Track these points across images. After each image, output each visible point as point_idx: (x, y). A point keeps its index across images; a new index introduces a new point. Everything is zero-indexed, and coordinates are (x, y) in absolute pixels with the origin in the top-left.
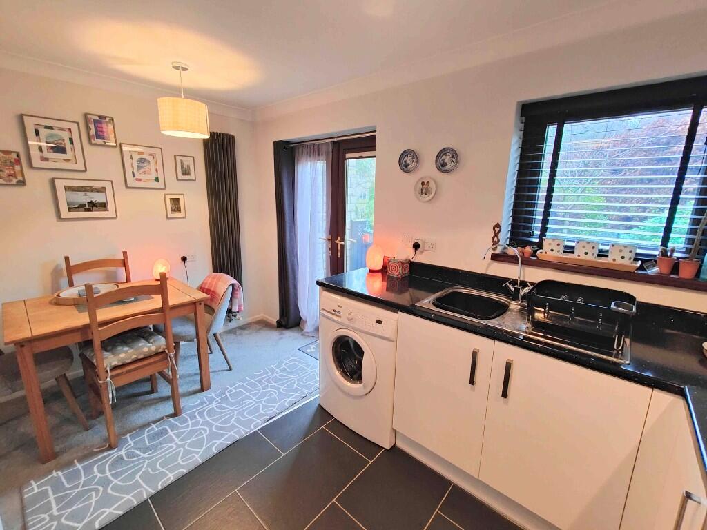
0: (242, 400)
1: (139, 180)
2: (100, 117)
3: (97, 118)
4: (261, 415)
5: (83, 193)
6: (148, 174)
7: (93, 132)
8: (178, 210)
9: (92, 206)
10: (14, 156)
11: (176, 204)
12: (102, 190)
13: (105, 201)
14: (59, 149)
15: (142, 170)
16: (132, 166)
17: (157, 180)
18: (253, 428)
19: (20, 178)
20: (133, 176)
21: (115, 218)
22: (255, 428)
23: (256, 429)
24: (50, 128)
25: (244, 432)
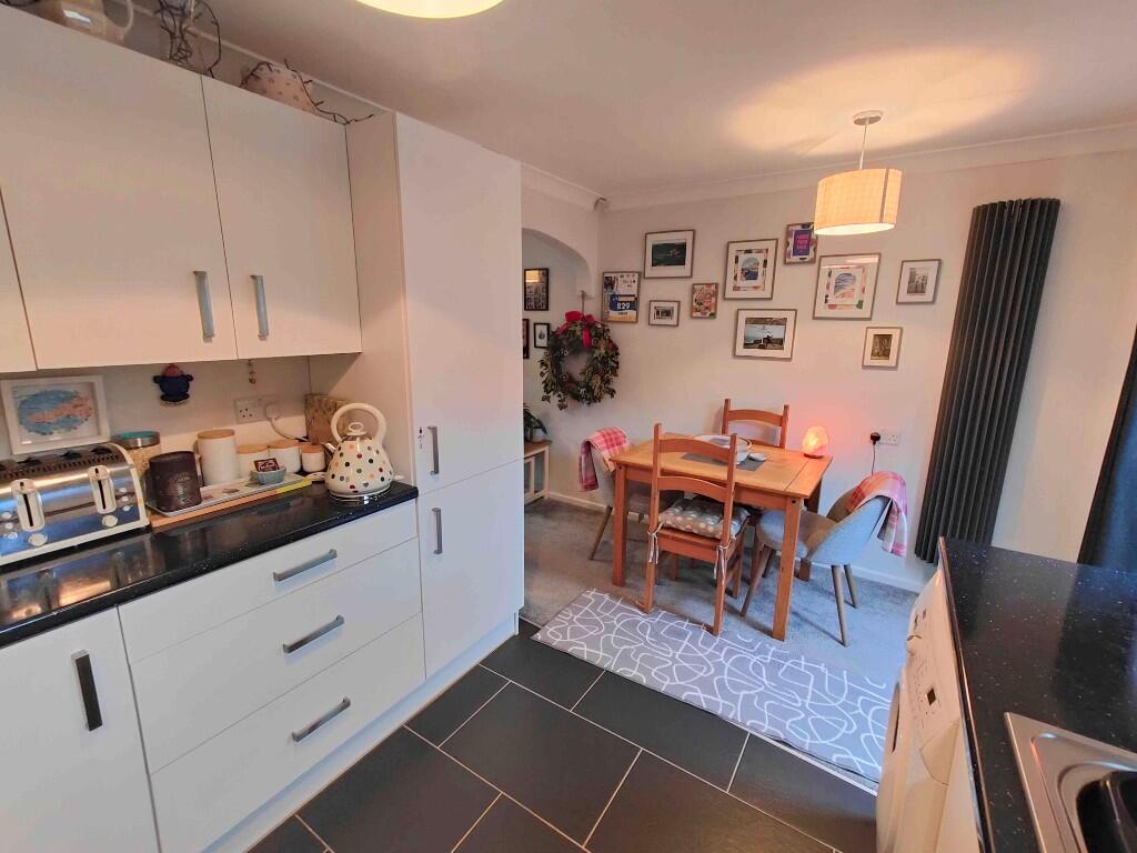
0: (792, 687)
1: (832, 307)
2: (803, 226)
3: (799, 228)
4: (781, 726)
5: (761, 326)
6: (849, 296)
7: (791, 248)
8: (885, 354)
9: (768, 342)
10: (713, 287)
11: (883, 345)
12: (782, 322)
13: (781, 336)
14: (750, 275)
15: (842, 291)
16: (828, 287)
17: (860, 305)
18: (747, 724)
19: (713, 311)
20: (826, 301)
21: (789, 359)
22: (751, 728)
23: (750, 731)
24: (749, 251)
25: (734, 714)
